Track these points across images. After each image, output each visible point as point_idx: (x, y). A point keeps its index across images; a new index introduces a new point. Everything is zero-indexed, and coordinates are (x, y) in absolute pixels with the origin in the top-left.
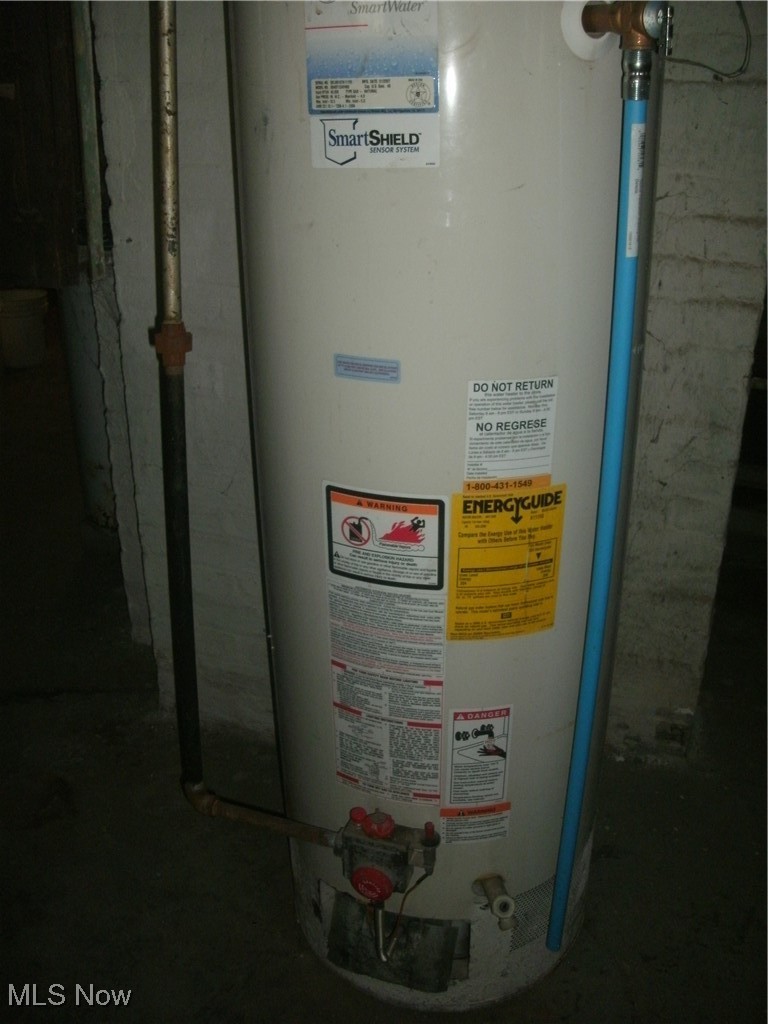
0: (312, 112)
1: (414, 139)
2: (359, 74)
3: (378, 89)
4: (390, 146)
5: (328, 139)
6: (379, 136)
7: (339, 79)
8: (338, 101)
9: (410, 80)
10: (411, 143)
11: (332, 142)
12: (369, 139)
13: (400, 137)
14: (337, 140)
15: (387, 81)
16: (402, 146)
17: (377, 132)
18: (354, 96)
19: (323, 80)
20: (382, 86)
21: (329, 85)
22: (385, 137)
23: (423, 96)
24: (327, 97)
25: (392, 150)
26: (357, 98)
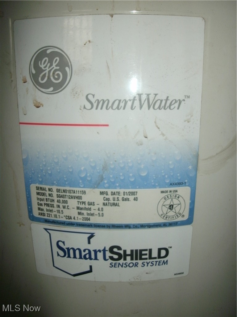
0: (33, 218)
1: (163, 253)
2: (96, 185)
3: (121, 203)
4: (134, 261)
5: (55, 249)
6: (121, 252)
7: (68, 188)
8: (66, 212)
9: (162, 192)
10: (159, 257)
11: (62, 253)
12: (108, 254)
13: (147, 252)
14: (67, 252)
15: (133, 193)
16: (148, 261)
17: (119, 248)
18: (90, 209)
19: (47, 187)
20: (127, 200)
21: (55, 193)
22: (128, 252)
23: (177, 209)
24: (52, 206)
25: (136, 265)
26: (92, 212)
